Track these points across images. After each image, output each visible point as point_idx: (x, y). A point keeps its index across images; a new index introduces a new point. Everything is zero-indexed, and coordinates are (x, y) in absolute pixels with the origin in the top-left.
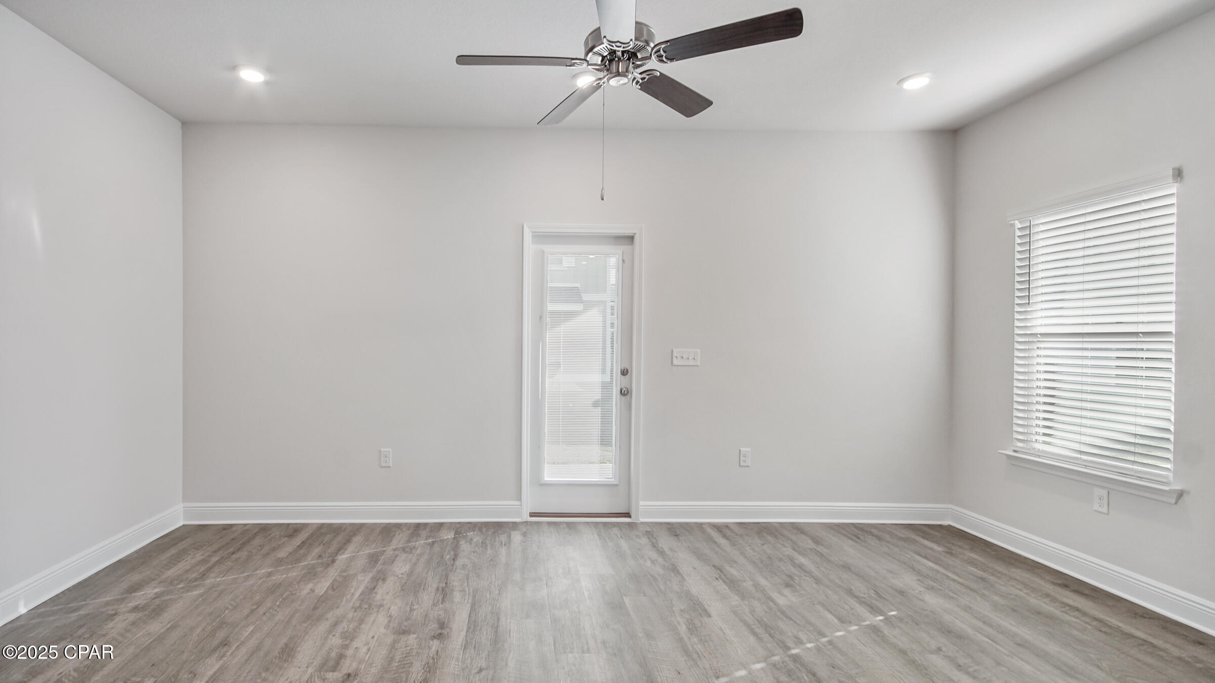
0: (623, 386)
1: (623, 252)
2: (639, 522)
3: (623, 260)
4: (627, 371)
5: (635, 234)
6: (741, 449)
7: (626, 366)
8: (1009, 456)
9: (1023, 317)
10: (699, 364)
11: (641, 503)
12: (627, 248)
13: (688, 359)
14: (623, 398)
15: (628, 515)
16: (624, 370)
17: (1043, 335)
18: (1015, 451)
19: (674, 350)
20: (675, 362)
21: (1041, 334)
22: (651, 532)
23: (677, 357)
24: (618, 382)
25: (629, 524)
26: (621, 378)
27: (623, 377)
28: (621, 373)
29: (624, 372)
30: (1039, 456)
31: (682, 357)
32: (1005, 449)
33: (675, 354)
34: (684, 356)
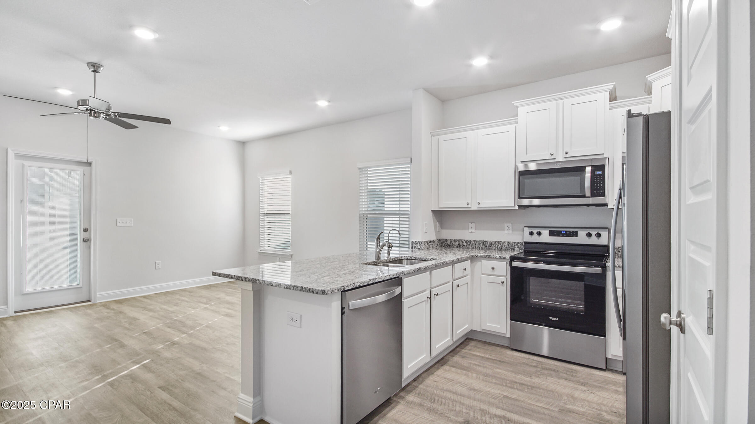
0: (84, 238)
1: (84, 170)
2: (97, 303)
3: (84, 174)
4: (88, 230)
5: (93, 162)
6: (156, 262)
7: (87, 226)
8: (259, 252)
9: (262, 208)
10: (133, 225)
11: (98, 294)
12: (87, 168)
13: (126, 223)
14: (85, 243)
15: (89, 301)
16: (85, 229)
17: (267, 214)
18: (261, 250)
19: (118, 219)
20: (119, 224)
21: (266, 214)
22: (106, 305)
23: (120, 222)
24: (80, 235)
25: (90, 305)
26: (83, 233)
27: (84, 233)
28: (83, 231)
29: (85, 230)
30: (266, 251)
31: (123, 222)
32: (258, 250)
33: (118, 221)
34: (124, 221)
